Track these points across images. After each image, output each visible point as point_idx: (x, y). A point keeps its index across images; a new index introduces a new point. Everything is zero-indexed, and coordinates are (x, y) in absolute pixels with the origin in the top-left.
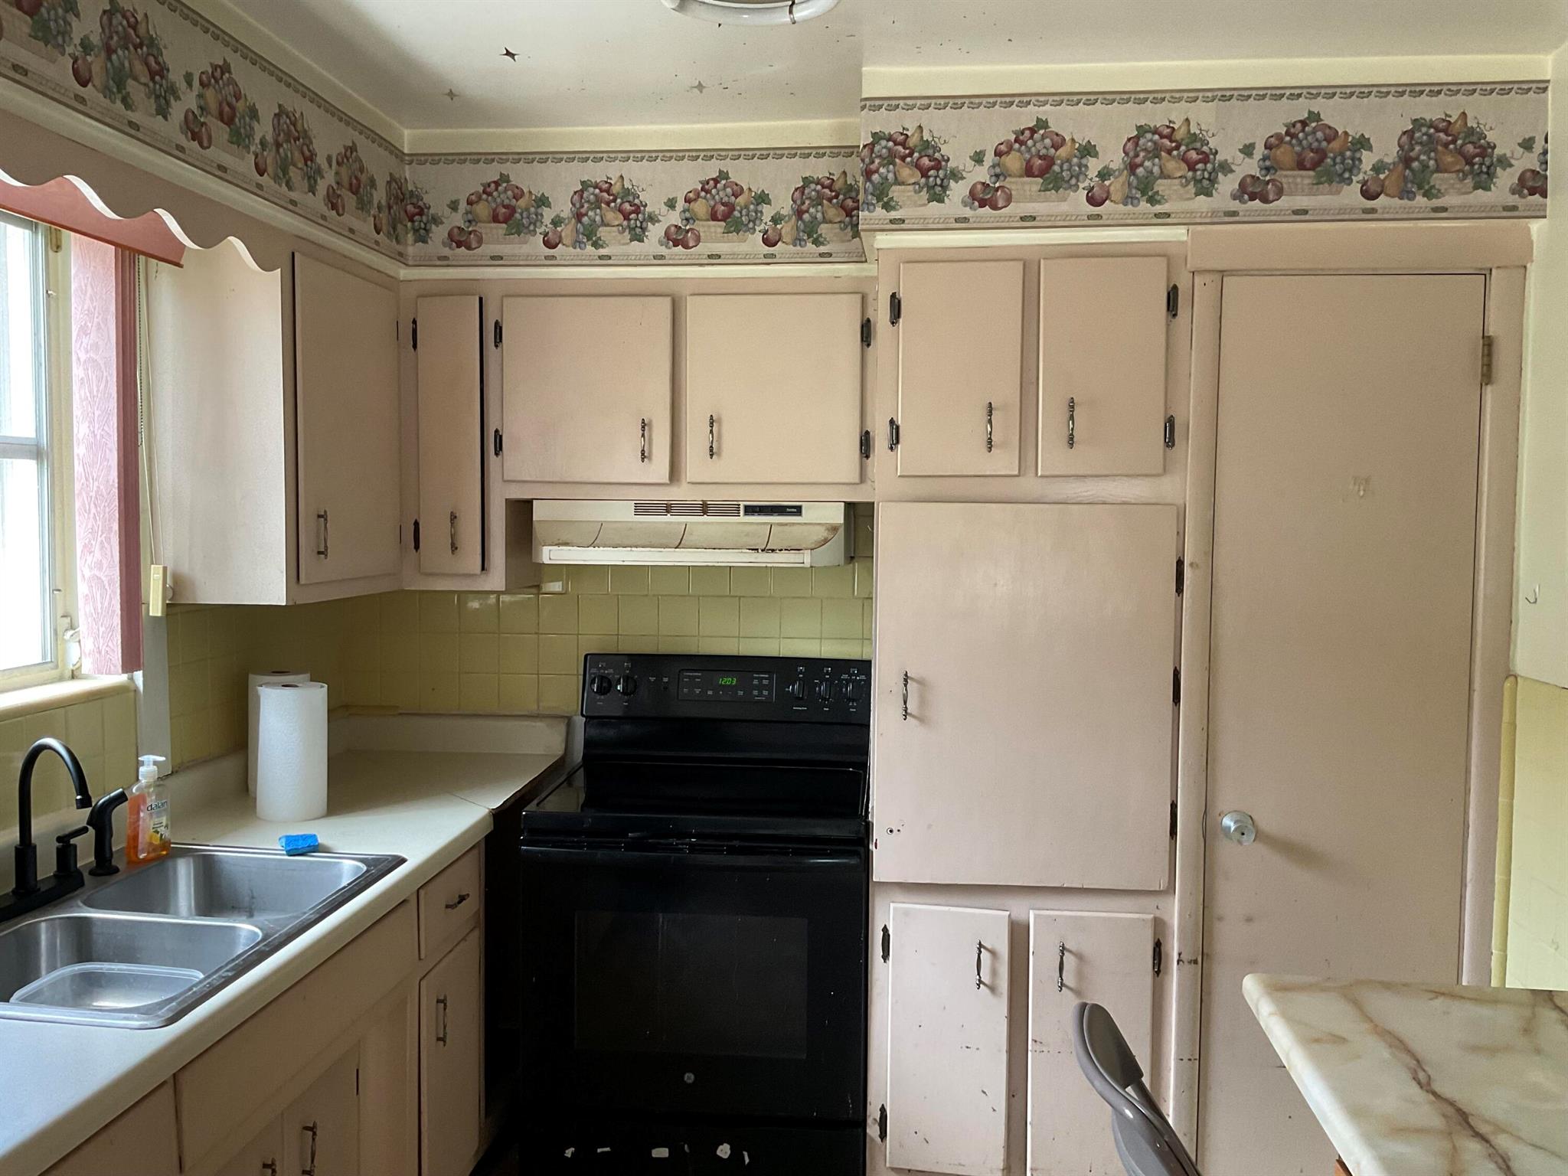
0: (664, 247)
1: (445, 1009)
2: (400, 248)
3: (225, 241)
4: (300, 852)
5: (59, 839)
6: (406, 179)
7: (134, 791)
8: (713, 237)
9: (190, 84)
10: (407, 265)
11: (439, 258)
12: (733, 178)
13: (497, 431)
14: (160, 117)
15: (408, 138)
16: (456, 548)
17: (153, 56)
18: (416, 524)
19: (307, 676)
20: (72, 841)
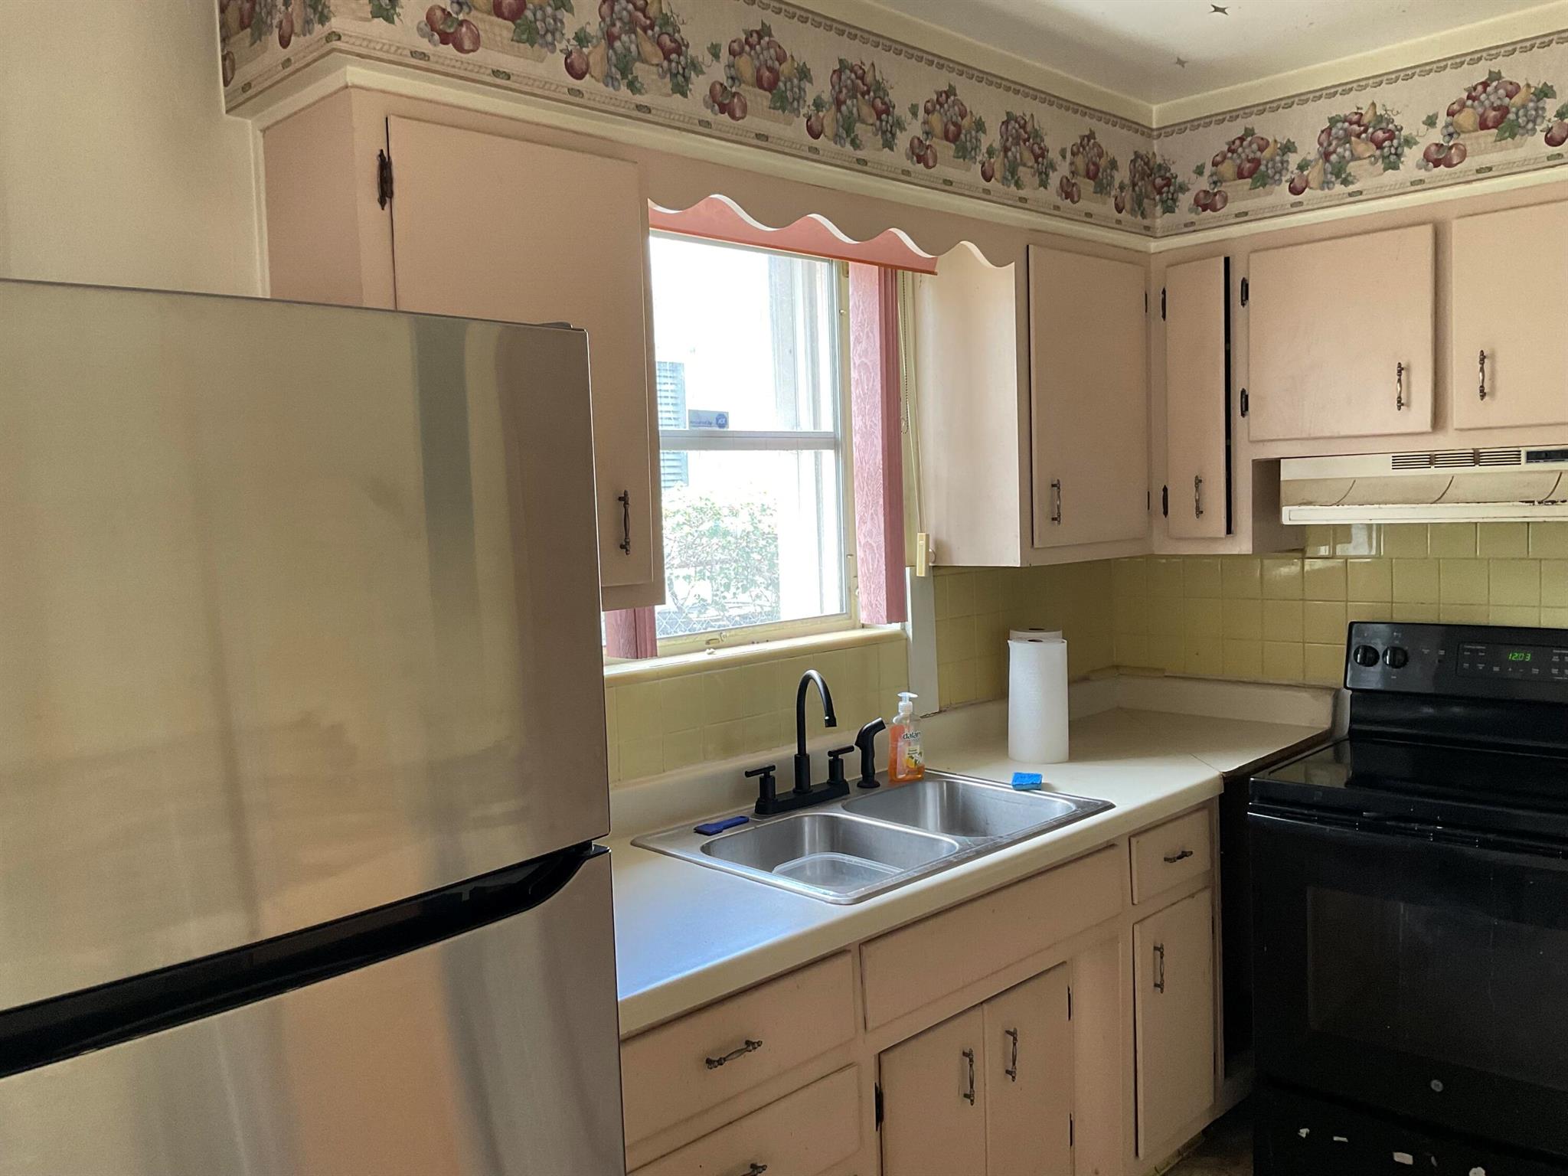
0: (1423, 170)
1: (1162, 958)
2: (1146, 222)
3: (957, 245)
4: (1024, 788)
5: (830, 754)
6: (1154, 154)
7: (894, 721)
8: (1484, 149)
9: (915, 114)
10: (1156, 238)
11: (1186, 225)
12: (1506, 76)
13: (1243, 391)
14: (887, 149)
15: (1156, 113)
16: (1202, 512)
17: (880, 98)
18: (1165, 490)
19: (1060, 633)
20: (840, 757)
